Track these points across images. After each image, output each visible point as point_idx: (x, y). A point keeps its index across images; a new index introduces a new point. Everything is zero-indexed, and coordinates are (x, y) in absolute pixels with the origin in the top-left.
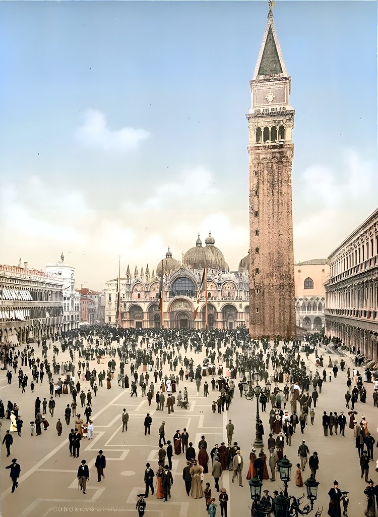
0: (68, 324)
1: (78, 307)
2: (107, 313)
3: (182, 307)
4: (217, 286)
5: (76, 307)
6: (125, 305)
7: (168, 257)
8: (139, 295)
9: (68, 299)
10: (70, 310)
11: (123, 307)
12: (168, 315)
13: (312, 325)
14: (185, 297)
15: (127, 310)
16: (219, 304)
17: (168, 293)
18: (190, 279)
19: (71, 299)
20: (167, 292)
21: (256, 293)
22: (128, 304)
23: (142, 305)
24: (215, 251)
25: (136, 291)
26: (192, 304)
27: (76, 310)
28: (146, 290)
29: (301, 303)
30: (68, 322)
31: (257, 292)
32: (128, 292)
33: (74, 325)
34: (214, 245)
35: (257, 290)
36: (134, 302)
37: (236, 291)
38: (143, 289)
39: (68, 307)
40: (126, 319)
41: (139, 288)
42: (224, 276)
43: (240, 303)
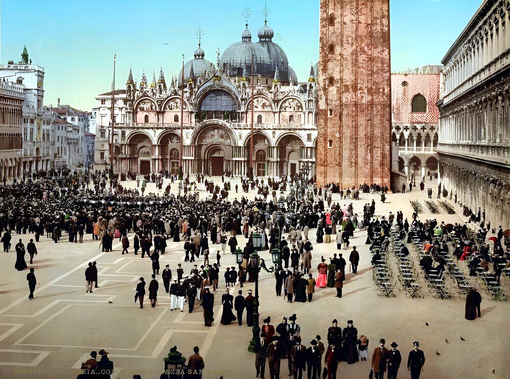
0: (31, 162)
1: (48, 135)
2: (97, 146)
3: (214, 138)
4: (273, 105)
5: (44, 135)
6: (123, 133)
7: (197, 57)
8: (146, 117)
9: (32, 121)
10: (34, 139)
11: (120, 136)
12: (193, 151)
13: (423, 169)
14: (221, 122)
15: (126, 141)
16: (274, 133)
17: (193, 115)
18: (228, 93)
19: (35, 122)
20: (192, 113)
21: (329, 116)
22: (128, 133)
23: (150, 133)
24: (272, 49)
25: (142, 109)
26: (231, 132)
27: (44, 139)
28: (158, 110)
29: (406, 134)
30: (31, 159)
31: (331, 115)
32: (128, 112)
33: (40, 163)
34: (273, 40)
35: (331, 111)
36: (138, 128)
37: (302, 114)
38: (154, 107)
39: (31, 134)
40: (124, 156)
41: (147, 106)
42: (284, 89)
43: (308, 132)
